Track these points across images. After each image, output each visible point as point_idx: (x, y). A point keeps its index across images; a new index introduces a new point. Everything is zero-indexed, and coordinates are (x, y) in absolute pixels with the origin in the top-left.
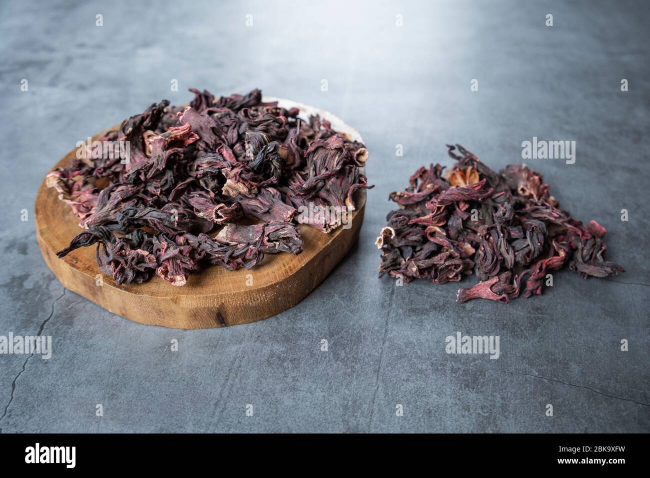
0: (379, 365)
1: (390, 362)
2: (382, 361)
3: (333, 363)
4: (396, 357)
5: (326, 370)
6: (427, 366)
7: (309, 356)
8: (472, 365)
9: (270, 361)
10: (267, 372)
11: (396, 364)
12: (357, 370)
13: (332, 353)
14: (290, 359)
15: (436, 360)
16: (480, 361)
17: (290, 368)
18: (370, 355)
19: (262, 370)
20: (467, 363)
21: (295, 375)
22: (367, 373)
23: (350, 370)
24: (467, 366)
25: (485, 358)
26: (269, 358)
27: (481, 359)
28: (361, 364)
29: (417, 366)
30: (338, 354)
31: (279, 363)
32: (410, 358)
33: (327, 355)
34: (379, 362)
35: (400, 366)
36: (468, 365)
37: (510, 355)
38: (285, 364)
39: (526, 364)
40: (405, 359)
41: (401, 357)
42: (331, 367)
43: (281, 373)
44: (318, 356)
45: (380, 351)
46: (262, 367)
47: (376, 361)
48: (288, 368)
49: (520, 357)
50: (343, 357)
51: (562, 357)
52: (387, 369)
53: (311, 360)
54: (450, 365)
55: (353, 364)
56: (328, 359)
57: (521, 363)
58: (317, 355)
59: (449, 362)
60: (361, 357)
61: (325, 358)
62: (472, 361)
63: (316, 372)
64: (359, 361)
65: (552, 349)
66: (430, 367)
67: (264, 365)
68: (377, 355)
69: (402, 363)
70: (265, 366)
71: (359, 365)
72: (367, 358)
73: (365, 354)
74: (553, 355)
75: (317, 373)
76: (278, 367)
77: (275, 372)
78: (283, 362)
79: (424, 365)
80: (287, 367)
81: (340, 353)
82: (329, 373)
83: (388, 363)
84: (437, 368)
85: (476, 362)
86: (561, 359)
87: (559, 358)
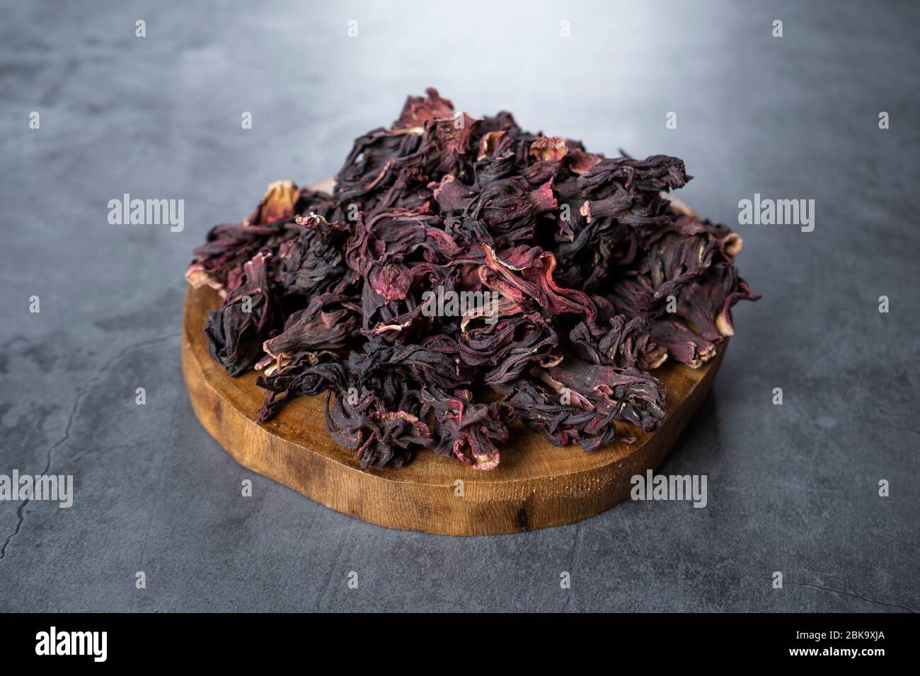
0: (571, 564)
1: (588, 559)
2: (574, 559)
3: (496, 560)
4: (597, 552)
5: (486, 571)
6: (647, 568)
7: (459, 549)
8: (718, 567)
9: (397, 553)
10: (392, 571)
11: (598, 564)
12: (534, 572)
13: (495, 545)
14: (428, 552)
15: (662, 558)
16: (731, 561)
17: (428, 566)
18: (555, 549)
19: (383, 567)
20: (710, 565)
21: (437, 577)
22: (550, 576)
23: (524, 572)
24: (711, 569)
25: (740, 557)
26: (394, 549)
27: (733, 559)
28: (541, 563)
29: (630, 567)
30: (506, 546)
31: (411, 557)
32: (619, 554)
33: (488, 547)
34: (569, 560)
35: (603, 566)
36: (712, 567)
37: (778, 553)
38: (421, 560)
39: (805, 567)
40: (612, 556)
41: (606, 553)
42: (494, 566)
43: (413, 573)
44: (474, 548)
45: (572, 542)
46: (384, 562)
47: (566, 558)
48: (426, 565)
49: (795, 556)
50: (513, 551)
51: (862, 558)
52: (582, 571)
53: (461, 554)
54: (684, 567)
55: (529, 562)
56: (488, 553)
57: (796, 566)
58: (472, 546)
59: (681, 562)
60: (541, 551)
61: (484, 552)
62: (718, 562)
63: (469, 574)
64: (538, 558)
65: (847, 546)
66: (652, 569)
67: (387, 560)
68: (568, 548)
69: (607, 562)
70: (389, 561)
71: (539, 564)
72: (551, 553)
73: (548, 547)
74: (848, 555)
75: (471, 575)
76: (408, 563)
77: (404, 572)
78: (418, 555)
79: (641, 565)
80: (423, 564)
81: (507, 544)
82: (491, 576)
83: (584, 561)
84: (663, 572)
85: (726, 563)
86: (860, 561)
87: (857, 560)
